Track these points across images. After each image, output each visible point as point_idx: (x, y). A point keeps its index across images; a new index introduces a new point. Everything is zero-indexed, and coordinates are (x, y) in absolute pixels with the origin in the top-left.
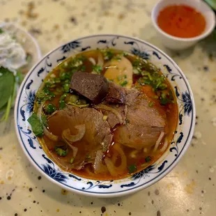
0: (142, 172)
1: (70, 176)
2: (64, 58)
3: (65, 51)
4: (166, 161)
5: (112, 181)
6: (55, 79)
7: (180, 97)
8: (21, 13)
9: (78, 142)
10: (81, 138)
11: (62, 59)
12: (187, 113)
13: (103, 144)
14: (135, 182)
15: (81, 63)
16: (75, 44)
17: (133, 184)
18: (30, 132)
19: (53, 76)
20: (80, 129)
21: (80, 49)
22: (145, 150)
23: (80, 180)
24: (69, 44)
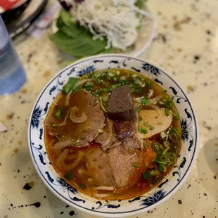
0: (68, 185)
1: (41, 130)
2: (139, 71)
3: (144, 68)
4: (84, 202)
5: (50, 163)
6: (116, 76)
7: (158, 189)
8: (175, 18)
9: (72, 121)
10: (76, 122)
11: (137, 70)
12: (143, 202)
13: (78, 141)
14: (55, 182)
15: (144, 85)
16: (156, 71)
17: (52, 180)
18: (62, 84)
19: (118, 73)
20: (82, 118)
21: (155, 77)
22: (90, 180)
23: (41, 138)
24: (152, 67)
